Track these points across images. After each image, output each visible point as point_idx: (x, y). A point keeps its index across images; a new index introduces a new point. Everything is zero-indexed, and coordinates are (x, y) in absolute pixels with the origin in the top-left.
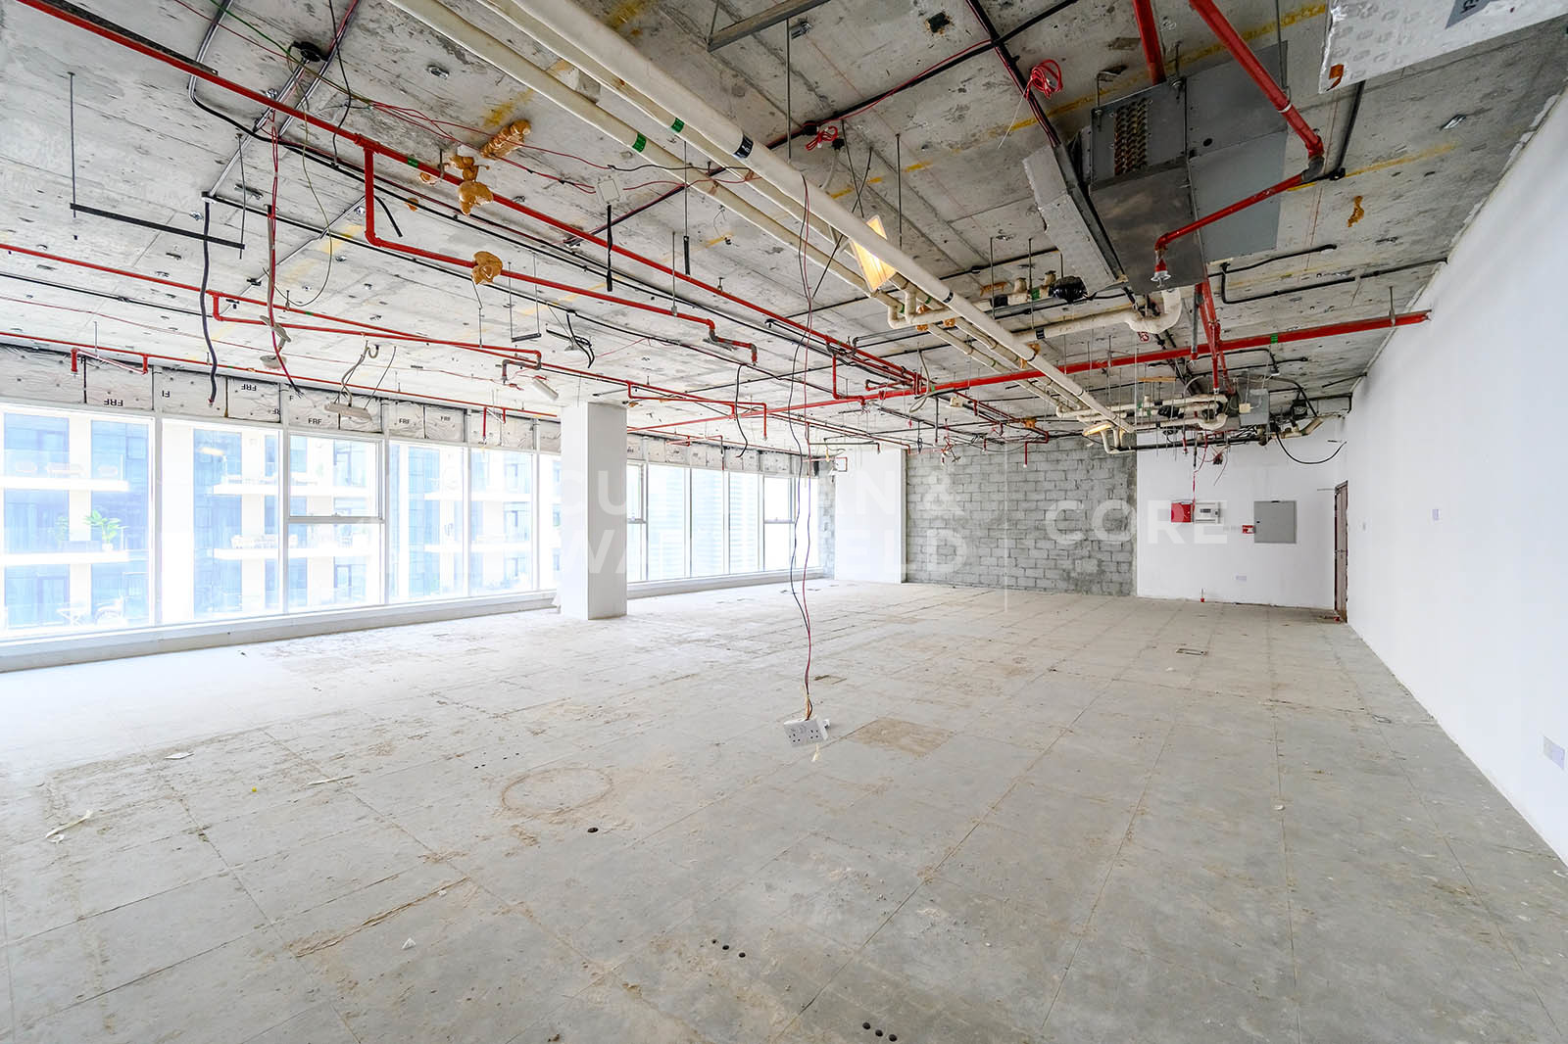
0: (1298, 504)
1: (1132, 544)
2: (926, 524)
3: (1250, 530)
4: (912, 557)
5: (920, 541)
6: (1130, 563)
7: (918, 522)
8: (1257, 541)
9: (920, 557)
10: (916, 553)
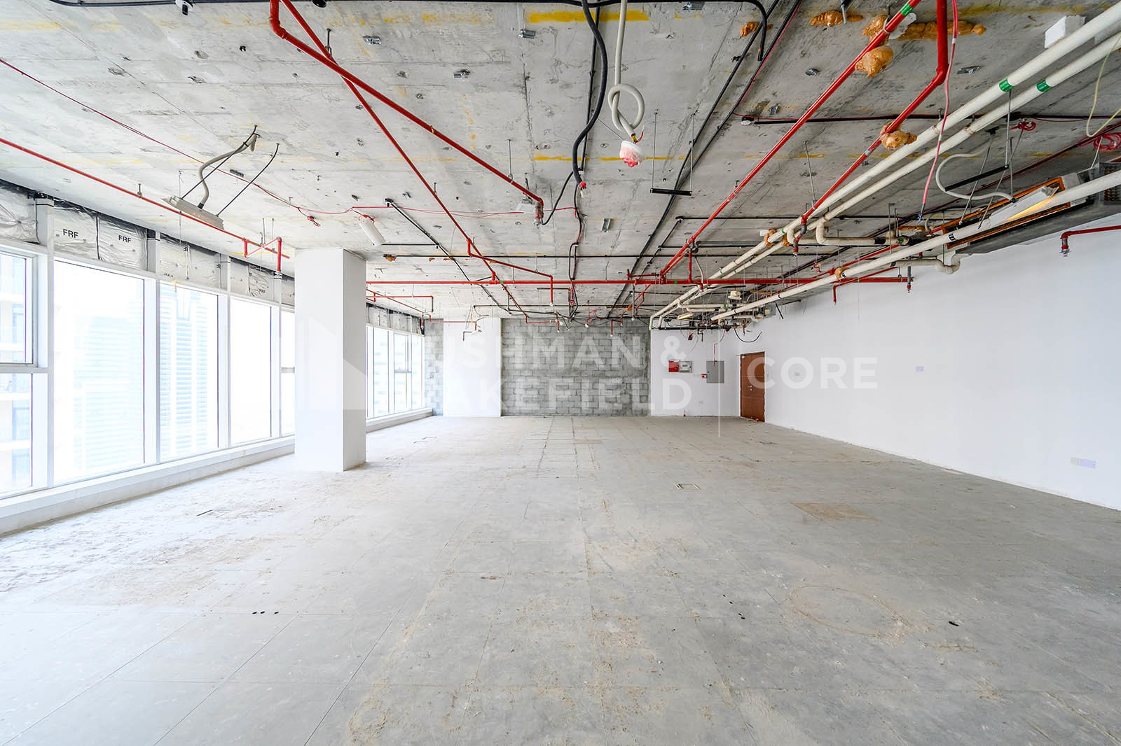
0: (725, 363)
1: (648, 385)
2: (517, 373)
3: (705, 376)
4: (506, 397)
5: (513, 385)
6: (647, 396)
7: (510, 371)
8: (707, 382)
9: (512, 397)
10: (509, 395)
